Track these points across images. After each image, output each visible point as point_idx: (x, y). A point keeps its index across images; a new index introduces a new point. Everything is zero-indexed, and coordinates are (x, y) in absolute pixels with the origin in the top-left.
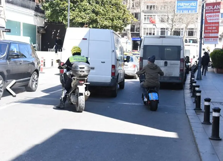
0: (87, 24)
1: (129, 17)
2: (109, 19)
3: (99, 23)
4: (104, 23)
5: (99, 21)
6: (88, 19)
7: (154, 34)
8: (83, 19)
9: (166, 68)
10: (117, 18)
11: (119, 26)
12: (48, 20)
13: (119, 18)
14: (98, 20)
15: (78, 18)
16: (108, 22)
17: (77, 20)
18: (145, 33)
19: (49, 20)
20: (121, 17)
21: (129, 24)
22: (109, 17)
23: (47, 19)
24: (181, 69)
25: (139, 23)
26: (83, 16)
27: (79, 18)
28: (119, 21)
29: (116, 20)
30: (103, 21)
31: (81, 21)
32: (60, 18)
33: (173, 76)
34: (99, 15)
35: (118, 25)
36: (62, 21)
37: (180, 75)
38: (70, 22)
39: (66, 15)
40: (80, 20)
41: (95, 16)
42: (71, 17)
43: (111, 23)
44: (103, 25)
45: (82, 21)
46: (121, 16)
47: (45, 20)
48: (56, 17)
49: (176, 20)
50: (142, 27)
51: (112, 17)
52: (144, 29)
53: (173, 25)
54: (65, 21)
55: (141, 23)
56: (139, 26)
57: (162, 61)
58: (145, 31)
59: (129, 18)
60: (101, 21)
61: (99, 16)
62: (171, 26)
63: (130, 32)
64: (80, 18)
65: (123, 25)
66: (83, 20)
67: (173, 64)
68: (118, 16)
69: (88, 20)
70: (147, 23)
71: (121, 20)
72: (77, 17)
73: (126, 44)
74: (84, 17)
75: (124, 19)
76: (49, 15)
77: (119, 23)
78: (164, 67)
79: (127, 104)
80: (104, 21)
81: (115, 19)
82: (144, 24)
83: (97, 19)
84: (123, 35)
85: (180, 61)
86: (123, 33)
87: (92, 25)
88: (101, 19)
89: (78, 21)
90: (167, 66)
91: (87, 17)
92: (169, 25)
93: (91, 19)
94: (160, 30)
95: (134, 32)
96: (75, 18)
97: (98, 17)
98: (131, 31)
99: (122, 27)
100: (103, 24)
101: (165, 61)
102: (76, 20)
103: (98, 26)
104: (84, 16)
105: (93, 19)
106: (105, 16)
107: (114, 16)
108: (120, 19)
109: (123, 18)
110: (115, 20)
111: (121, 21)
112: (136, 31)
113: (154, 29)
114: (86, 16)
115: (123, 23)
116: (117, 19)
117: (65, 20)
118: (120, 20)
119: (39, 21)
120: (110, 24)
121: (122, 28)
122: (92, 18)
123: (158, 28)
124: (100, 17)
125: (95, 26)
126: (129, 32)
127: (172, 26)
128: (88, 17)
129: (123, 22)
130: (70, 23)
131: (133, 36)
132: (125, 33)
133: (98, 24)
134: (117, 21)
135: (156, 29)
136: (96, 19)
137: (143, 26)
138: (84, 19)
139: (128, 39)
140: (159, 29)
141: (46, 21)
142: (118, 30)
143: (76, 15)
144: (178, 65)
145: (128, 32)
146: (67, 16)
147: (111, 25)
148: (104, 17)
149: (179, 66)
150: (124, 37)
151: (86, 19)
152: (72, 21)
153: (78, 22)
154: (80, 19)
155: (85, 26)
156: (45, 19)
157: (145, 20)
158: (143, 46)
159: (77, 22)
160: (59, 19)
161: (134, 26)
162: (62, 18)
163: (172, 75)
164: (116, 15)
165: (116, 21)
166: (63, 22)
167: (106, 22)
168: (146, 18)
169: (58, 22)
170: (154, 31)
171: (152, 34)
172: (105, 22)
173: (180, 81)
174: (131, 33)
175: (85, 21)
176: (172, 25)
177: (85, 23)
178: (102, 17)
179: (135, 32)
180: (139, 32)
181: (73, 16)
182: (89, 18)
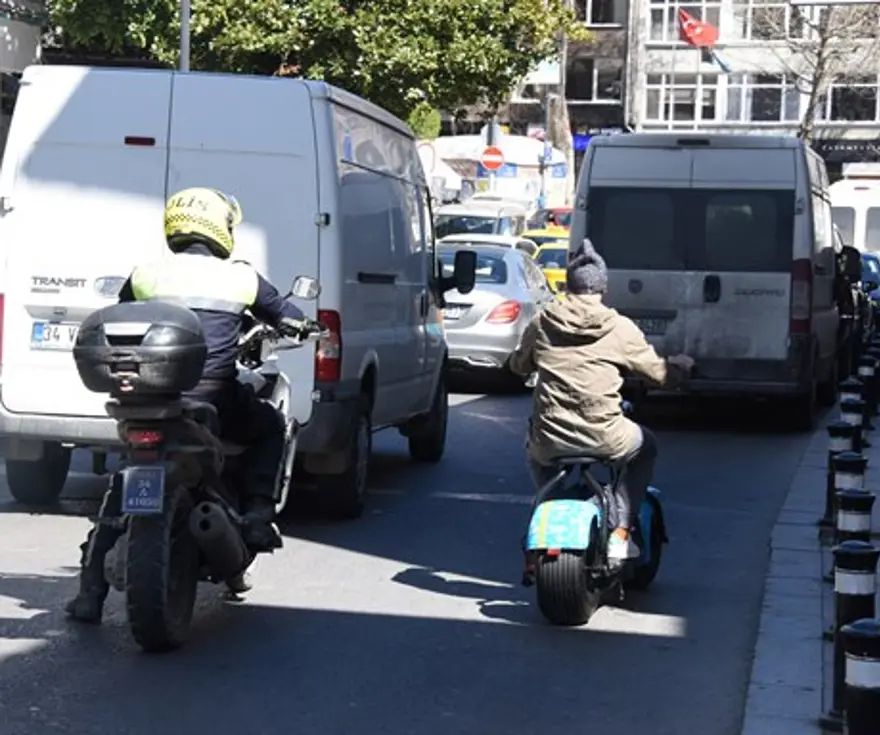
0: (292, 60)
1: (539, 16)
2: (422, 31)
3: (366, 55)
4: (392, 51)
5: (365, 42)
6: (301, 30)
7: (709, 112)
8: (269, 30)
9: (712, 312)
10: (472, 26)
11: (481, 68)
12: (65, 34)
13: (483, 23)
14: (359, 34)
15: (241, 27)
16: (416, 45)
17: (233, 35)
18: (657, 105)
19: (72, 34)
20: (495, 19)
21: (543, 57)
22: (425, 16)
23: (59, 30)
24: (795, 317)
25: (621, 43)
26: (269, 15)
27: (244, 25)
28: (483, 40)
29: (465, 37)
30: (388, 41)
31: (258, 46)
32: (132, 27)
33: (752, 354)
34: (364, 9)
35: (477, 63)
36: (144, 45)
37: (790, 349)
38: (192, 52)
39: (171, 8)
40: (251, 39)
41: (341, 15)
42: (198, 19)
43: (435, 54)
44: (389, 63)
45: (265, 41)
46: (495, 13)
47: (46, 36)
48: (110, 18)
49: (842, 21)
50: (635, 70)
51: (441, 17)
52: (653, 79)
53: (825, 55)
54: (164, 45)
55: (630, 44)
56: (618, 63)
57: (690, 273)
58: (657, 92)
59: (541, 21)
60: (373, 44)
61: (361, 13)
62: (815, 61)
63: (565, 103)
64: (249, 27)
65: (510, 64)
66: (271, 39)
67: (753, 292)
68: (476, 12)
69: (298, 39)
70: (665, 42)
71: (494, 34)
72: (233, 17)
73: (537, 170)
74: (274, 20)
75: (514, 28)
76: (73, 10)
77: (482, 52)
78: (703, 307)
79: (477, 497)
80: (394, 41)
81: (460, 29)
82: (649, 48)
83: (355, 32)
84: (522, 122)
85: (787, 276)
86: (522, 105)
87: (321, 64)
88: (374, 29)
89: (238, 42)
90: (716, 300)
91: (293, 20)
92: (800, 56)
93: (315, 30)
94: (747, 87)
95: (590, 98)
96: (221, 24)
97: (357, 17)
98: (569, 96)
99: (504, 77)
100: (389, 58)
101: (707, 273)
102: (226, 40)
103: (357, 73)
104: (275, 15)
105: (325, 28)
106: (400, 14)
107: (455, 11)
108: (491, 28)
109: (507, 25)
110: (459, 35)
111: (495, 43)
112: (602, 94)
113: (711, 79)
114: (288, 13)
115: (506, 52)
116: (473, 31)
117: (166, 36)
118: (489, 36)
119: (11, 42)
120: (432, 60)
121: (504, 82)
122: (321, 24)
123: (740, 75)
124: (372, 16)
125: (341, 70)
126: (558, 103)
127: (821, 64)
128: (300, 16)
129: (508, 44)
130: (191, 58)
131: (581, 125)
132: (529, 107)
133: (361, 59)
134: (473, 42)
135: (723, 79)
136: (348, 28)
137: (642, 61)
138: (277, 31)
139: (550, 144)
140: (741, 82)
141: (50, 41)
142: (481, 94)
143: (228, 10)
144: (778, 293)
145: (553, 101)
146: (177, 15)
147: (434, 65)
148: (393, 16)
149: (786, 300)
150: (524, 133)
151: (286, 28)
152: (207, 46)
153: (241, 50)
154: (254, 31)
155: (282, 71)
156: (45, 30)
157: (658, 26)
158: (585, 196)
159: (234, 48)
160: (128, 34)
161: (589, 63)
162: (145, 27)
163: (746, 350)
164: (465, 8)
165: (466, 42)
166: (154, 47)
167: (405, 48)
168: (661, 11)
169: (125, 47)
170: (713, 92)
171: (698, 111)
172: (397, 46)
173: (794, 385)
174: (570, 107)
175: (281, 43)
176: (819, 54)
177: (283, 53)
178: (382, 17)
179: (595, 101)
180: (617, 97)
181: (209, 14)
182: (303, 22)
